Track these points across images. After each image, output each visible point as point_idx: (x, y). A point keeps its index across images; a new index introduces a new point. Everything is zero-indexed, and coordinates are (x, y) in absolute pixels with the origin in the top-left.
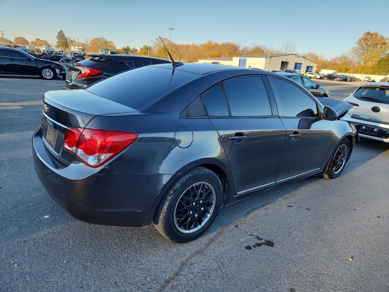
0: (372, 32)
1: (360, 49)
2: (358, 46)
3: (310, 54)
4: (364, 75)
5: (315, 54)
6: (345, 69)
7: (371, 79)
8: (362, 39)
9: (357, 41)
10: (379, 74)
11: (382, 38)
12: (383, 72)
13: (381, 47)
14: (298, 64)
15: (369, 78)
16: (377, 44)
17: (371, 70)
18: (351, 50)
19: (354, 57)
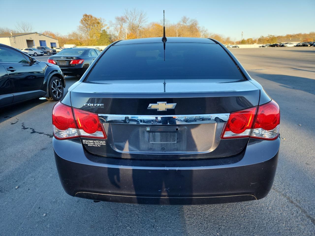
0: (88, 14)
1: (84, 27)
2: (82, 25)
3: (47, 32)
4: (94, 46)
5: (51, 32)
6: (80, 43)
7: (99, 49)
8: (83, 20)
9: (80, 21)
10: (103, 45)
11: (96, 19)
12: (105, 43)
13: (97, 26)
14: (42, 41)
15: (98, 48)
16: (94, 23)
17: (97, 43)
18: (78, 28)
19: (82, 34)
